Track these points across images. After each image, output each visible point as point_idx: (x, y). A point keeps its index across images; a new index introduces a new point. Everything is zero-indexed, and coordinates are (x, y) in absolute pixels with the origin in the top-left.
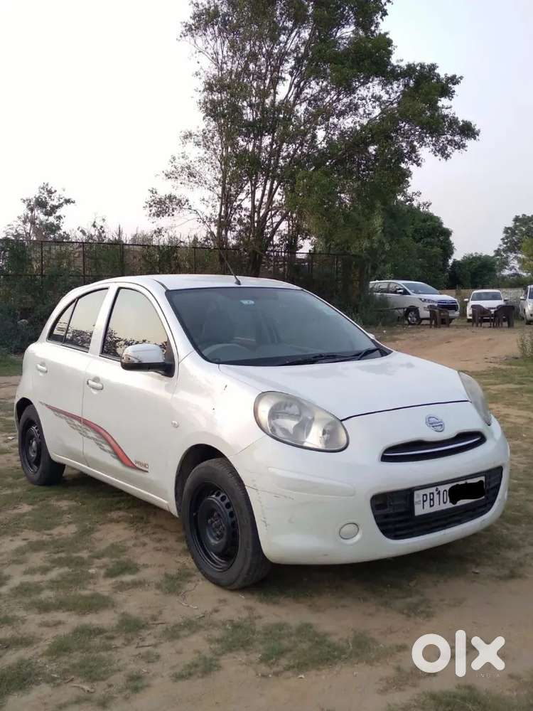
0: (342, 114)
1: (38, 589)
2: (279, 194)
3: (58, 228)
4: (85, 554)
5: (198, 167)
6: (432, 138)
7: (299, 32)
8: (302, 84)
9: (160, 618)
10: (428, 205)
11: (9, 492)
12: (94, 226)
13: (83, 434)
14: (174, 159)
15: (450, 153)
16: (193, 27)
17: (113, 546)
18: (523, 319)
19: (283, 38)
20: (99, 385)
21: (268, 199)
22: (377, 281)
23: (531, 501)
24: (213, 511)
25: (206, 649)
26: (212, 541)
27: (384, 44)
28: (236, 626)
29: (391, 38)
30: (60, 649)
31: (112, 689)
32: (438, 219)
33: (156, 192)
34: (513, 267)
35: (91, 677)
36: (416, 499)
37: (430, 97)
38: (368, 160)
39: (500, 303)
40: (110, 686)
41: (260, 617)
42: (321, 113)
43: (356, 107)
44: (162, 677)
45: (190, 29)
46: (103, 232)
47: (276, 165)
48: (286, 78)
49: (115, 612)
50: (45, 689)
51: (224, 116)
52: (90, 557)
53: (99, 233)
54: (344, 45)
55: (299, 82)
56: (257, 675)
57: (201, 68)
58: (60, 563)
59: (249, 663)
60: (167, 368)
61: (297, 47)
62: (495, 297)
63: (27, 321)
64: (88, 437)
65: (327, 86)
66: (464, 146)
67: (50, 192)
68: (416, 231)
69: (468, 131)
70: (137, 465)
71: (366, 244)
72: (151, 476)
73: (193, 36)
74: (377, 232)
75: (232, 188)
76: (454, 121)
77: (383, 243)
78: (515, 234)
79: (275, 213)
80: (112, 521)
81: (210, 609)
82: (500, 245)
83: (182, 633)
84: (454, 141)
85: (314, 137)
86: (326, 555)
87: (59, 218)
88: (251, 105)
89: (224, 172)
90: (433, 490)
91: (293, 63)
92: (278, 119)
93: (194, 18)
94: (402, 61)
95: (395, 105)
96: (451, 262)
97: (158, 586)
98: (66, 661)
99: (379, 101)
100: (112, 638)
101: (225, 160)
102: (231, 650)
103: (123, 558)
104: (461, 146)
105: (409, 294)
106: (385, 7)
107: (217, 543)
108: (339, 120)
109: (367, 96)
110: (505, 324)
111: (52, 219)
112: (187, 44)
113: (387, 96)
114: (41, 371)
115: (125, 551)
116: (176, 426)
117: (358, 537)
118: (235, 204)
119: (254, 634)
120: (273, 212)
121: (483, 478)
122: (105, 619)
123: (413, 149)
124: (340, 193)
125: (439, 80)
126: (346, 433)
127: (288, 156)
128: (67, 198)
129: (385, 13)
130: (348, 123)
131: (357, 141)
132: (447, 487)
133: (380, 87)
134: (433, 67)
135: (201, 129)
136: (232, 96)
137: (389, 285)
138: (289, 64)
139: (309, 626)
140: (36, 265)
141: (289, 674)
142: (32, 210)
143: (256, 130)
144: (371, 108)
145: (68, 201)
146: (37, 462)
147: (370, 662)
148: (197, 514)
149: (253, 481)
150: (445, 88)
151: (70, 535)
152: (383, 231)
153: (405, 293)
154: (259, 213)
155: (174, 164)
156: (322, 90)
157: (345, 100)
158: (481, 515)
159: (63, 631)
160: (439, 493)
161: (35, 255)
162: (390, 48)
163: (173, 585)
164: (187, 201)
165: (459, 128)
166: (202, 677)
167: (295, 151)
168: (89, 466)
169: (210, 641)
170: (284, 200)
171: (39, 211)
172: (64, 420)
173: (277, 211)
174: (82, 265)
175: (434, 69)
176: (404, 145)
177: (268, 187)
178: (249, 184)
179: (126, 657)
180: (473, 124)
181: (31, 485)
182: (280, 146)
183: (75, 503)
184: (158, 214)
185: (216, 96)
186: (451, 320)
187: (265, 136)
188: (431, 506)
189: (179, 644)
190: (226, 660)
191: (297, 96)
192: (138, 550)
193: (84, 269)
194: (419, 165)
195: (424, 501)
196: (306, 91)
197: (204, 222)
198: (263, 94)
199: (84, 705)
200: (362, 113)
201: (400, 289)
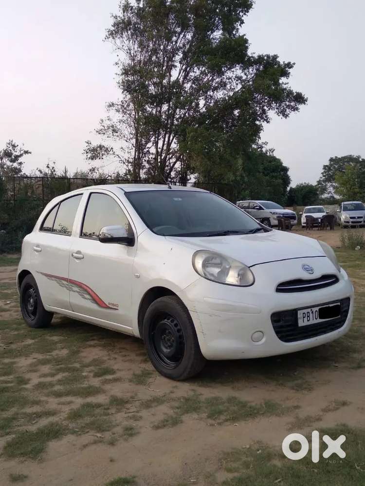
0: (215, 89)
1: (51, 385)
2: (175, 143)
3: (20, 171)
4: (77, 365)
5: (119, 126)
6: (276, 104)
7: (184, 36)
8: (188, 69)
9: (136, 397)
10: (272, 150)
11: (16, 333)
12: (48, 167)
13: (70, 290)
14: (102, 121)
15: (289, 114)
16: (114, 32)
17: (94, 360)
18: (339, 225)
19: (174, 38)
20: (81, 256)
21: (167, 147)
22: (241, 201)
23: (364, 327)
24: (166, 329)
25: (171, 412)
26: (165, 350)
27: (243, 43)
28: (187, 400)
29: (247, 38)
30: (75, 415)
31: (115, 435)
32: (279, 160)
33: (90, 143)
34: (330, 192)
35: (100, 429)
36: (299, 316)
37: (274, 76)
38: (233, 120)
39: (325, 214)
40: (114, 434)
41: (201, 394)
42: (202, 88)
43: (225, 85)
44: (146, 428)
45: (112, 34)
46: (54, 171)
47: (172, 123)
48: (178, 66)
49: (106, 395)
50: (71, 438)
51: (136, 91)
52: (81, 366)
53: (51, 171)
54: (215, 43)
55: (186, 68)
56: (207, 424)
57: (119, 60)
58: (61, 370)
59: (201, 419)
60: (129, 241)
61: (184, 45)
62: (320, 211)
63: (5, 231)
64: (73, 291)
65: (205, 70)
66: (297, 109)
67: (14, 146)
68: (264, 169)
69: (300, 99)
70: (110, 306)
71: (232, 177)
72: (121, 311)
73: (114, 38)
74: (239, 169)
75: (143, 140)
76: (290, 92)
77: (243, 176)
78: (331, 170)
79: (172, 157)
80: (90, 346)
81: (168, 392)
82: (321, 178)
83: (153, 405)
84: (291, 105)
85: (198, 104)
86: (243, 352)
87: (20, 164)
88: (154, 84)
89: (137, 129)
90: (309, 310)
91: (182, 55)
92: (173, 93)
93: (114, 26)
94: (254, 53)
95: (251, 83)
96: (288, 189)
97: (130, 381)
98: (81, 422)
99: (241, 80)
100: (108, 409)
101: (137, 121)
102: (187, 413)
103: (104, 366)
104: (295, 109)
105: (263, 209)
106: (243, 18)
107: (169, 350)
108: (214, 93)
109: (232, 77)
110: (329, 228)
111: (15, 165)
112: (110, 43)
113: (246, 77)
114: (37, 251)
115: (103, 362)
116: (138, 277)
117: (264, 340)
118: (145, 150)
119: (200, 403)
120: (170, 156)
121: (339, 304)
122: (101, 399)
123: (264, 112)
124: (216, 142)
125: (279, 66)
126: (253, 275)
127: (180, 117)
128: (26, 150)
129: (242, 22)
130: (220, 94)
131: (226, 107)
132: (317, 309)
133: (241, 71)
134: (275, 57)
135: (120, 100)
136: (141, 78)
137: (249, 204)
138: (179, 57)
139: (235, 398)
140: (10, 193)
141: (228, 423)
142: (2, 158)
143: (158, 100)
144: (235, 84)
145: (26, 152)
146: (34, 313)
147: (278, 415)
148: (154, 333)
149: (194, 307)
150: (284, 70)
151: (64, 355)
152: (243, 168)
153: (261, 208)
154: (161, 156)
155: (102, 124)
156: (202, 73)
157: (217, 80)
158: (337, 329)
159: (75, 407)
160: (312, 313)
161: (9, 186)
162: (247, 45)
163: (140, 379)
164: (112, 148)
165: (294, 97)
166: (172, 427)
167: (185, 114)
168: (73, 311)
169: (172, 408)
170: (178, 147)
171: (6, 159)
172: (55, 282)
173: (173, 155)
174: (42, 193)
175: (276, 59)
176: (258, 108)
177: (167, 139)
178: (154, 137)
179: (120, 418)
180: (303, 94)
181: (29, 329)
182: (175, 111)
183: (63, 338)
184: (92, 158)
185: (130, 78)
186: (292, 225)
187: (164, 104)
188: (308, 321)
189: (153, 410)
190: (185, 418)
191: (185, 77)
192: (112, 362)
193: (43, 195)
194: (268, 122)
195: (304, 317)
196: (191, 74)
197: (124, 163)
198: (162, 76)
199: (100, 444)
200: (229, 88)
201: (257, 206)
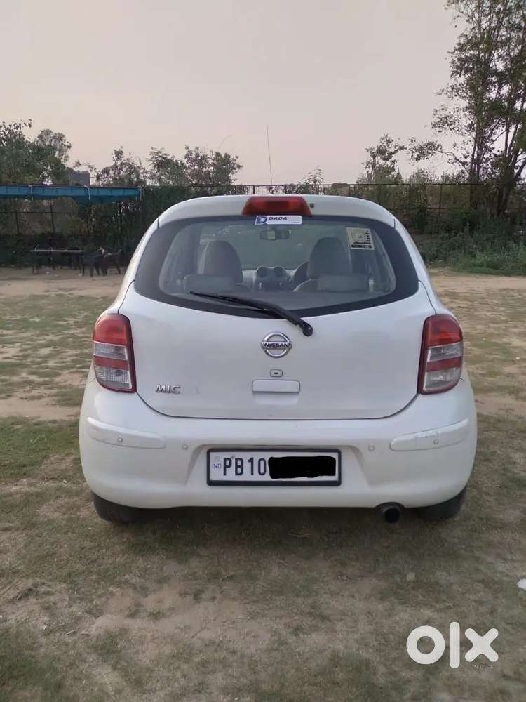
3: (393, 170)
67: (389, 141)
87: (394, 161)
111: (389, 163)
128: (402, 145)
142: (374, 157)
145: (401, 148)
171: (379, 158)
